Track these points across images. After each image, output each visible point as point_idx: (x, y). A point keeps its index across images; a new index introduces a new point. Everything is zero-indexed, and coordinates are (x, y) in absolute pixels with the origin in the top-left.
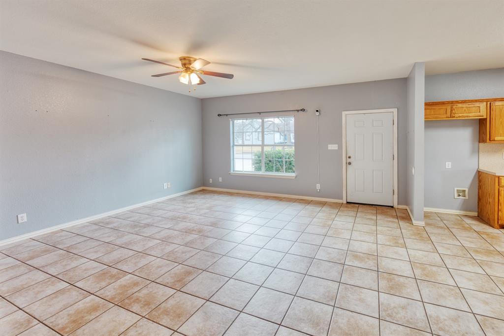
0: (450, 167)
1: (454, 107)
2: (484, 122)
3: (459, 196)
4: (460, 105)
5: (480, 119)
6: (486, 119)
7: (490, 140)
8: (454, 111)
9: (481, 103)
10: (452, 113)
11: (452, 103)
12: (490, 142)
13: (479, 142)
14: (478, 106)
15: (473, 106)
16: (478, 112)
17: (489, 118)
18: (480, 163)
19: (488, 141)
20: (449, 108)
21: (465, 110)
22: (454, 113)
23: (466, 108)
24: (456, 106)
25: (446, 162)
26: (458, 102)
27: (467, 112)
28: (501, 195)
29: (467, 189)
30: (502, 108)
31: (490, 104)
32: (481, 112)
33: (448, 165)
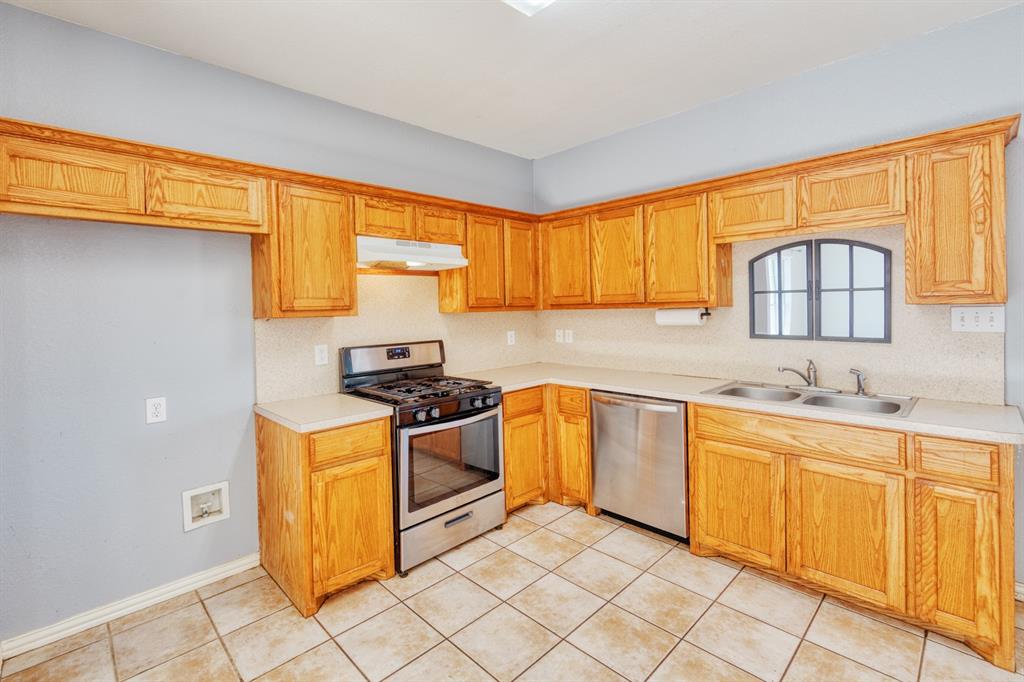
0: (163, 417)
1: (158, 173)
2: (264, 246)
3: (202, 514)
4: (180, 171)
6: (268, 235)
7: (281, 309)
8: (157, 191)
9: (250, 178)
10: (151, 197)
11: (149, 156)
12: (282, 314)
13: (255, 318)
14: (242, 188)
15: (227, 183)
16: (244, 208)
17: (276, 235)
18: (258, 385)
19: (276, 311)
20: (138, 174)
21: (200, 194)
22: (158, 199)
23: (203, 187)
24: (163, 171)
25: (148, 401)
26: (171, 156)
27: (208, 204)
28: (317, 498)
29: (224, 486)
30: (308, 206)
31: (277, 186)
32: (253, 209)
33: (156, 410)
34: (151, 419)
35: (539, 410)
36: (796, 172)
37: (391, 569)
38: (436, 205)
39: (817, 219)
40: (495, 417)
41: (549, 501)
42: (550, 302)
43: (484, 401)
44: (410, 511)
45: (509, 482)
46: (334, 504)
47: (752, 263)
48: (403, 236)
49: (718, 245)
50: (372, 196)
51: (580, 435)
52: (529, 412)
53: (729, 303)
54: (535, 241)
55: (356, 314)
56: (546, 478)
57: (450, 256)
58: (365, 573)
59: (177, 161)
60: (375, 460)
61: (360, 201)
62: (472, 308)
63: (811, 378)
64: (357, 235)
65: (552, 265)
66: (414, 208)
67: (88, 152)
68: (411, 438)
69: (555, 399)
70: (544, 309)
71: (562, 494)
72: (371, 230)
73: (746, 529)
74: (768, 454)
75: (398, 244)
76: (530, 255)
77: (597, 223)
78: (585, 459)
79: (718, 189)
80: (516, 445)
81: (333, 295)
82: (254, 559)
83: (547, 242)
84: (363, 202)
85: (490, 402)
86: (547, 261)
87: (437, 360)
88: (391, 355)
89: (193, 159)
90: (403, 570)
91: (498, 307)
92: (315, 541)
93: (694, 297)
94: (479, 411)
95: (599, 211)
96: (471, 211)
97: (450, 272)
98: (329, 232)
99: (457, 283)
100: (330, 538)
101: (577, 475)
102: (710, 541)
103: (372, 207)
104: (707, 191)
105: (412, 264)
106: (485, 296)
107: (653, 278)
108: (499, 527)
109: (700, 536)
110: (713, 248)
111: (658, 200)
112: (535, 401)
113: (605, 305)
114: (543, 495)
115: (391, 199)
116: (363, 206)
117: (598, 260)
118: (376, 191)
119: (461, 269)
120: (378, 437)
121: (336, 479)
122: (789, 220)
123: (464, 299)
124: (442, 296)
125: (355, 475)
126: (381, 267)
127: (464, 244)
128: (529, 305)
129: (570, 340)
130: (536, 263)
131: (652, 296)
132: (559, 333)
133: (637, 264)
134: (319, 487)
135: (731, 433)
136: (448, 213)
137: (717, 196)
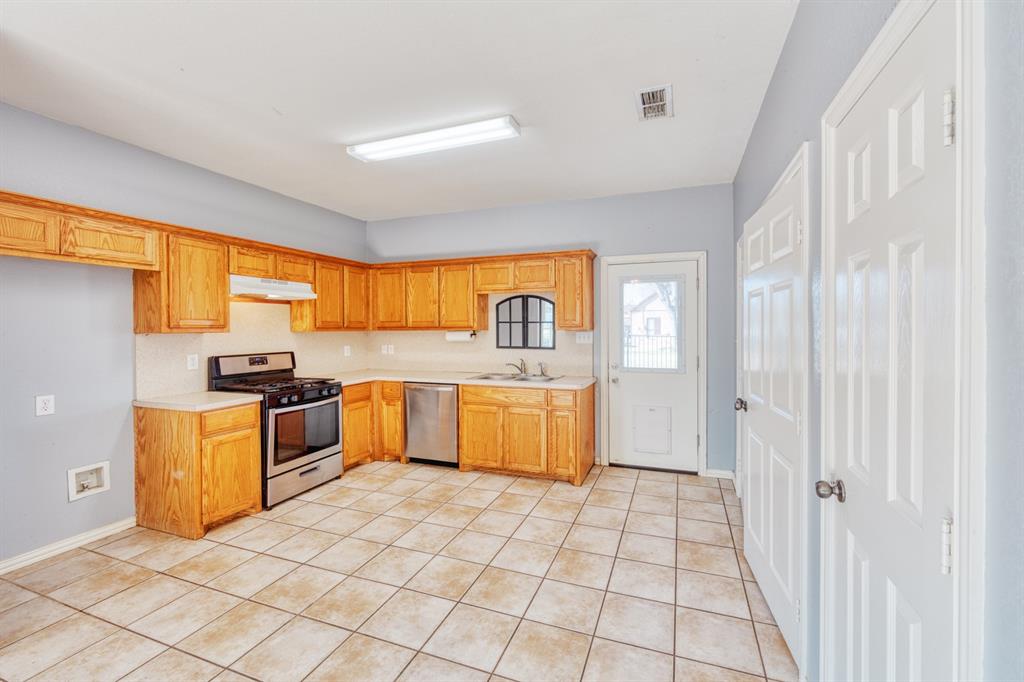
0: (51, 411)
1: (72, 224)
2: (153, 280)
3: (83, 488)
4: (90, 223)
5: (135, 271)
6: (159, 272)
7: (169, 326)
8: (71, 237)
9: (147, 231)
10: (66, 241)
11: (64, 211)
12: (169, 330)
13: (136, 333)
14: (140, 238)
15: (128, 233)
16: (141, 251)
17: (166, 272)
18: (138, 385)
19: (164, 328)
20: (55, 223)
21: (105, 241)
22: (71, 243)
23: (107, 235)
24: (77, 223)
25: (38, 398)
26: (83, 212)
27: (112, 248)
28: (205, 457)
29: (106, 465)
30: (192, 252)
31: (168, 237)
32: (149, 252)
33: (46, 405)
34: (39, 412)
35: (368, 398)
36: (514, 260)
37: (260, 506)
38: (293, 254)
39: (523, 285)
40: (337, 402)
41: (374, 460)
42: (377, 325)
43: (329, 391)
44: (275, 465)
45: (346, 447)
46: (218, 461)
47: (498, 305)
48: (266, 275)
49: (479, 295)
50: (243, 247)
51: (397, 413)
52: (361, 400)
53: (486, 328)
54: (367, 281)
55: (229, 331)
56: (373, 445)
57: (302, 291)
58: (240, 508)
59: (87, 215)
60: (250, 431)
61: (233, 250)
62: (319, 329)
63: (523, 369)
64: (230, 274)
65: (379, 299)
66: (275, 256)
67: (12, 206)
68: (277, 415)
69: (380, 391)
70: (374, 329)
71: (384, 454)
72: (241, 271)
73: (486, 449)
74: (495, 408)
75: (262, 281)
76: (363, 292)
77: (410, 274)
78: (399, 427)
79: (478, 263)
80: (352, 422)
81: (211, 317)
82: (131, 522)
83: (376, 283)
84: (236, 251)
85: (334, 391)
86: (376, 296)
87: (289, 366)
88: (252, 362)
89: (101, 215)
90: (269, 505)
91: (338, 328)
92: (204, 486)
93: (466, 324)
94: (325, 398)
95: (412, 267)
96: (319, 259)
97: (301, 302)
98: (208, 271)
99: (307, 310)
100: (216, 485)
101: (394, 439)
102: (469, 461)
103: (243, 254)
104: (473, 263)
105: (271, 296)
106: (329, 320)
107: (443, 312)
108: (338, 477)
109: (465, 460)
110: (476, 296)
111: (446, 264)
112: (365, 392)
113: (415, 328)
114: (371, 456)
115: (257, 248)
116: (236, 254)
117: (411, 299)
118: (245, 243)
119: (310, 301)
120: (252, 415)
121: (221, 443)
122: (511, 285)
123: (312, 322)
124: (293, 319)
125: (235, 441)
126: (243, 297)
127: (313, 283)
128: (362, 327)
129: (392, 352)
130: (368, 297)
131: (443, 323)
132: (384, 347)
133: (434, 303)
134: (208, 449)
135: (479, 399)
136: (302, 260)
137: (477, 267)
